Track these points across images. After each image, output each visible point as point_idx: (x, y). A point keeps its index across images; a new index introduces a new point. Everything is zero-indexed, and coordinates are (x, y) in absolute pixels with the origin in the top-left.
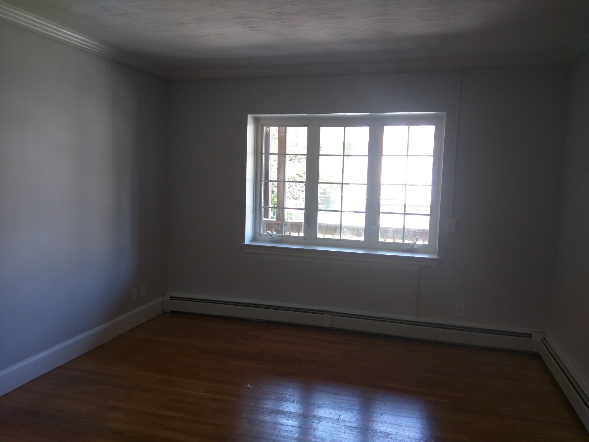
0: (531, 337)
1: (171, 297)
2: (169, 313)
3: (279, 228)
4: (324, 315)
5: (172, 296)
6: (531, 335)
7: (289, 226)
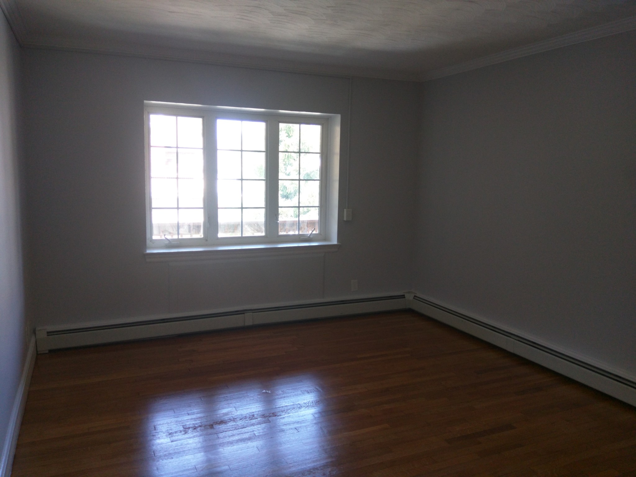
0: (405, 298)
1: (48, 333)
2: (46, 353)
3: (173, 231)
4: (245, 314)
5: (48, 331)
6: (404, 295)
7: (186, 227)
